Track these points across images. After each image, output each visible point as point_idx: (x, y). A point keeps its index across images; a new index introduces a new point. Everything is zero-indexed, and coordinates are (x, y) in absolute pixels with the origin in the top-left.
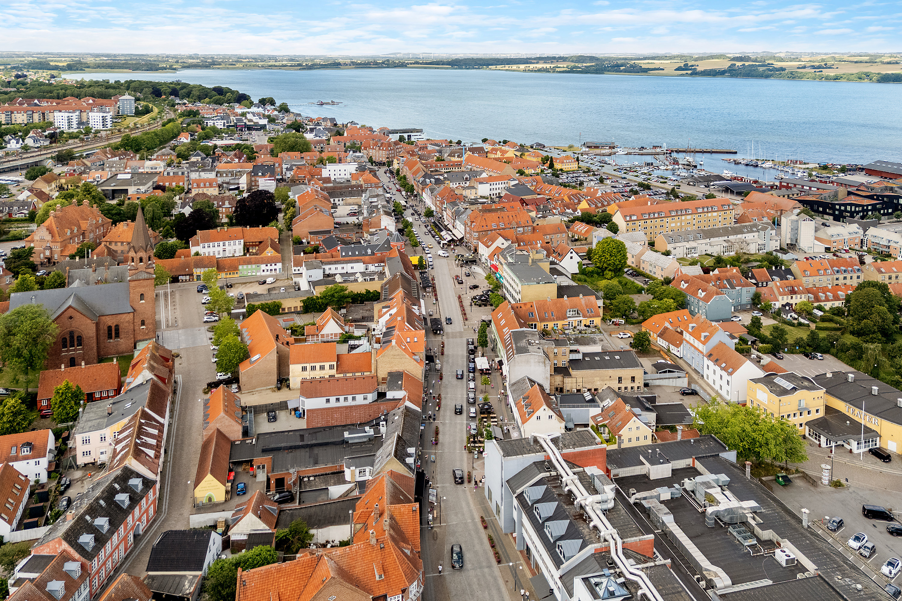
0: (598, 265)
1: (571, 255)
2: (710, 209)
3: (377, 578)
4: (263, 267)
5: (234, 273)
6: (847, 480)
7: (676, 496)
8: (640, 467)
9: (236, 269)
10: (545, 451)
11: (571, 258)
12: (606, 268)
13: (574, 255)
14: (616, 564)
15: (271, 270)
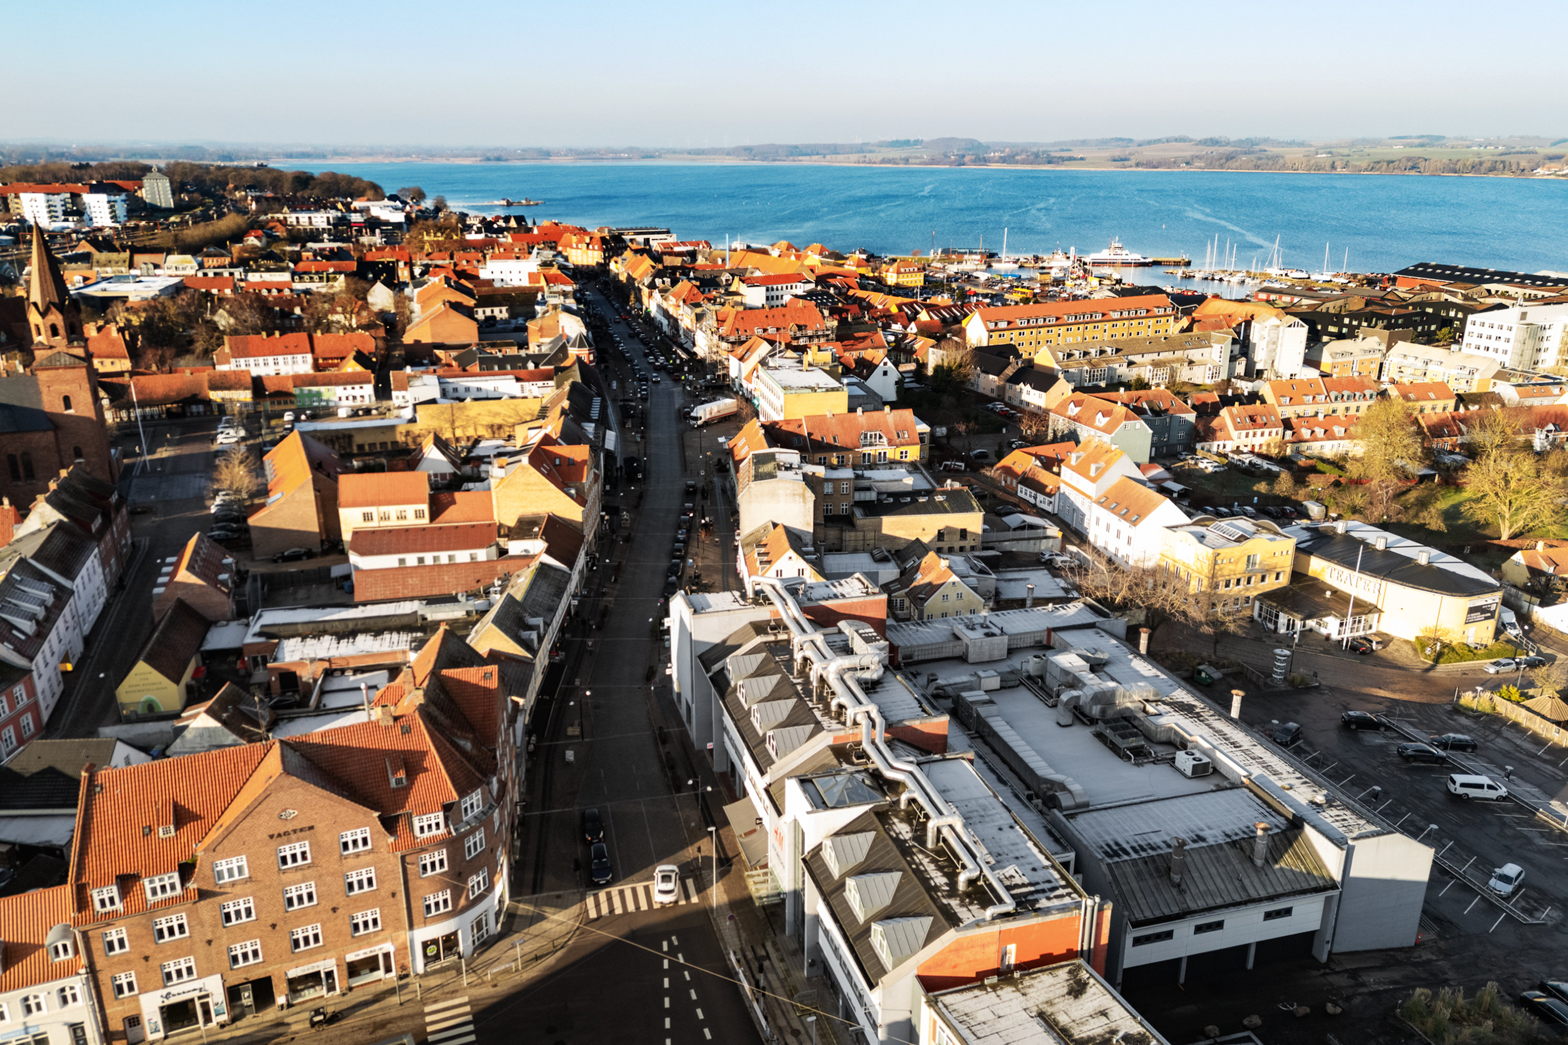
1: (886, 368)
2: (1133, 314)
3: (393, 784)
4: (339, 391)
7: (1010, 684)
8: (951, 644)
10: (771, 604)
11: (885, 373)
13: (890, 367)
14: (869, 758)
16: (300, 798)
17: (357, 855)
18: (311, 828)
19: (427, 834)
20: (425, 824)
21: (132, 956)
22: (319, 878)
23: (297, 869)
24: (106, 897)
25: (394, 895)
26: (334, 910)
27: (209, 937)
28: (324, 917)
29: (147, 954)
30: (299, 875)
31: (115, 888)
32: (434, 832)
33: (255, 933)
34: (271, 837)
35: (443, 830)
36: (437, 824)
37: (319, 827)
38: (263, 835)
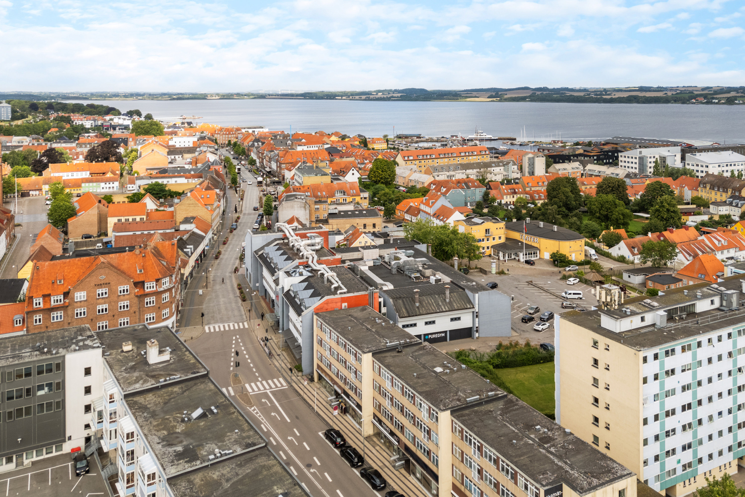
0: (373, 179)
1: (353, 172)
2: (471, 154)
3: (138, 272)
4: (103, 185)
5: (77, 190)
6: (508, 270)
7: (377, 264)
8: (357, 253)
9: (80, 186)
11: (353, 174)
12: (379, 181)
13: (355, 172)
15: (110, 188)
16: (107, 272)
17: (124, 295)
18: (109, 283)
19: (149, 290)
20: (149, 286)
21: (42, 326)
22: (110, 303)
23: (103, 298)
24: (38, 302)
25: (135, 312)
26: (114, 316)
27: (69, 321)
28: (110, 318)
29: (48, 325)
30: (103, 301)
31: (41, 299)
32: (152, 289)
33: (86, 322)
34: (95, 285)
35: (155, 289)
36: (153, 286)
37: (112, 283)
38: (93, 284)
